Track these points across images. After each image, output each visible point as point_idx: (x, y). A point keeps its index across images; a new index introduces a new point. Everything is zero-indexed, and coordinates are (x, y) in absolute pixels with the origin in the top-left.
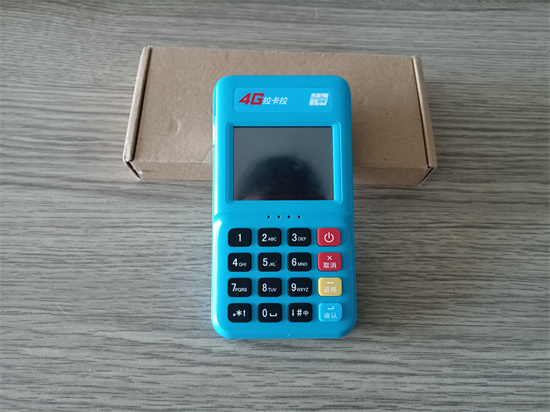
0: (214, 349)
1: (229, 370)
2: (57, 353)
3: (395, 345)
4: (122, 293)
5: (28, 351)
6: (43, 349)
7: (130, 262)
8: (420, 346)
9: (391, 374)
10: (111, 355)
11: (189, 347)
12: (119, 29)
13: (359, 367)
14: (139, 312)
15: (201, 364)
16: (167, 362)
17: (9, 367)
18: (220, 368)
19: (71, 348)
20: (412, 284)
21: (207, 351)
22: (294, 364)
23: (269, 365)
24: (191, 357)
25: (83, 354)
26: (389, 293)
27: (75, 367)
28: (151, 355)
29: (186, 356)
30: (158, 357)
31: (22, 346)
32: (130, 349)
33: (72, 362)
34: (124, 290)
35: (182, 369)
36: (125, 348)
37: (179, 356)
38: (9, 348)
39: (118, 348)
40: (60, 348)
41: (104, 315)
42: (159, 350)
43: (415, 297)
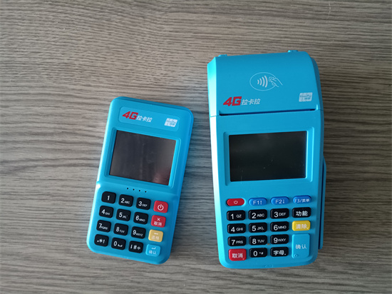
0: (255, 276)
1: (263, 287)
2: (164, 276)
3: (362, 276)
4: (197, 242)
5: (147, 274)
6: (156, 274)
7: (199, 222)
8: (376, 277)
9: (357, 291)
10: (195, 278)
11: (240, 274)
12: (167, 28)
13: (338, 287)
14: (208, 253)
15: (247, 283)
16: (227, 282)
17: (139, 283)
18: (258, 286)
19: (171, 274)
20: (378, 240)
21: (250, 277)
22: (301, 285)
23: (287, 285)
24: (241, 280)
25: (179, 277)
26: (362, 245)
27: (176, 284)
28: (218, 278)
29: (238, 279)
30: (222, 279)
31: (144, 271)
32: (205, 275)
33: (174, 281)
34: (198, 240)
35: (236, 286)
36: (203, 274)
37: (234, 279)
38: (137, 272)
39: (199, 274)
40: (166, 273)
41: (188, 255)
42: (222, 275)
43: (378, 248)
